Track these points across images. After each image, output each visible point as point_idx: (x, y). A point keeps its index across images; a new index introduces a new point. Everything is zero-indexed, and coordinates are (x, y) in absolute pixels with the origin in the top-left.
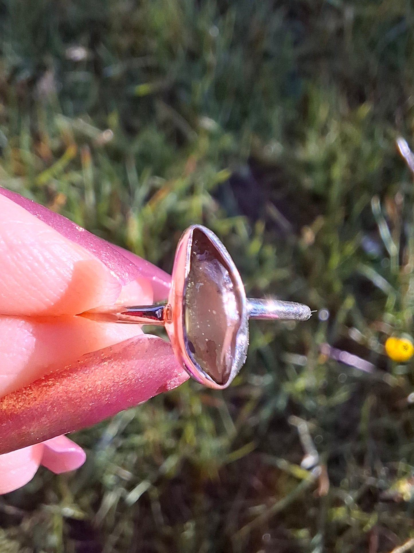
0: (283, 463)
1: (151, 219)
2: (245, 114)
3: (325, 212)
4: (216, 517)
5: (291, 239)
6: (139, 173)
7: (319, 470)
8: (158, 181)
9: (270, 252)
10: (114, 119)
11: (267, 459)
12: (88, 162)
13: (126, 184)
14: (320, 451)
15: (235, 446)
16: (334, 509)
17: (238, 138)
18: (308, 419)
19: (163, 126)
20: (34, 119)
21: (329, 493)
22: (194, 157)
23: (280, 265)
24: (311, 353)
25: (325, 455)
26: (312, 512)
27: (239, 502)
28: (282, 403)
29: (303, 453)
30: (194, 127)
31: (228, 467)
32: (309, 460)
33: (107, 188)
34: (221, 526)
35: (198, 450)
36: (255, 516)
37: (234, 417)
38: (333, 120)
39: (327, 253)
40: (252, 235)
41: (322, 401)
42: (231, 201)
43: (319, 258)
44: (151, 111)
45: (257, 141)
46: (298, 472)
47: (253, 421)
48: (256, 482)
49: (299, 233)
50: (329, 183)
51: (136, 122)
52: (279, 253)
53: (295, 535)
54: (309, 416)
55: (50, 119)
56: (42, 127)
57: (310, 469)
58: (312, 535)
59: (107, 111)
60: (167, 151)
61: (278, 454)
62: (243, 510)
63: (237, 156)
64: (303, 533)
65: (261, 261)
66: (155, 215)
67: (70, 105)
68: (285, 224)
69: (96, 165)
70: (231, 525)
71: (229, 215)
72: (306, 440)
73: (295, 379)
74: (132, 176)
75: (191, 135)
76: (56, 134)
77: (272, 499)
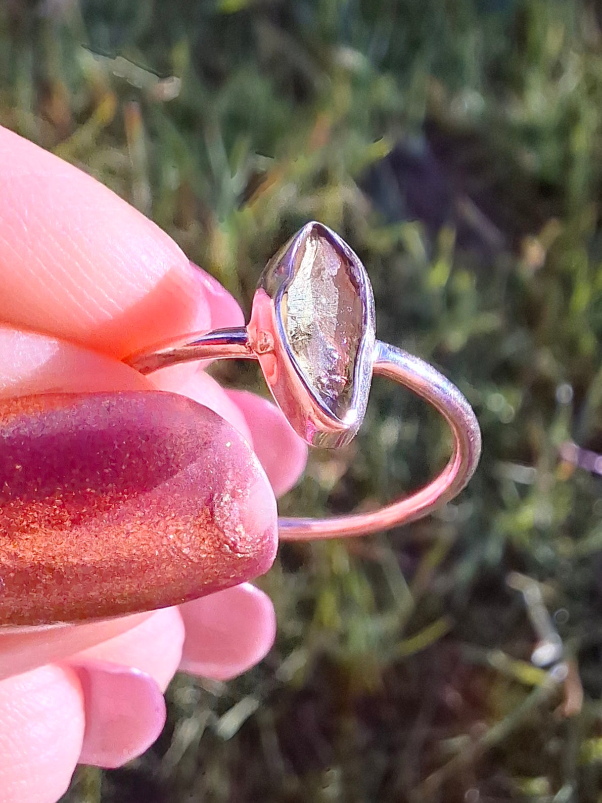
0: (498, 659)
1: (253, 230)
2: (415, 45)
3: (562, 214)
4: (380, 761)
5: (503, 262)
6: (229, 147)
7: (563, 670)
8: (262, 163)
9: (465, 283)
10: (181, 55)
11: (469, 653)
12: (136, 130)
13: (205, 168)
14: (564, 636)
15: (410, 629)
16: (592, 742)
17: (403, 84)
18: (541, 580)
19: (270, 66)
20: (41, 56)
21: (584, 709)
22: (326, 120)
23: (484, 307)
24: (544, 461)
25: (575, 641)
26: (553, 746)
27: (420, 731)
28: (493, 551)
29: (533, 639)
30: (325, 65)
31: (399, 668)
32: (546, 651)
33: (172, 177)
34: (388, 777)
35: (344, 638)
36: (452, 756)
37: (410, 575)
38: (571, 53)
39: (567, 285)
40: (433, 254)
41: (565, 548)
42: (394, 196)
43: (554, 294)
44: (247, 41)
45: (437, 91)
46: (528, 674)
47: (442, 584)
48: (452, 696)
49: (516, 250)
50: (567, 162)
51: (222, 61)
52: (482, 286)
53: (523, 789)
54: (542, 573)
55: (69, 57)
56: (55, 69)
57: (547, 667)
58: (555, 788)
59: (169, 43)
60: (279, 111)
61: (489, 644)
62: (428, 745)
63: (402, 118)
64: (538, 785)
65: (450, 299)
66: (259, 222)
67: (103, 32)
68: (491, 234)
69: (152, 134)
70: (407, 775)
71: (390, 220)
72: (539, 616)
73: (516, 508)
74: (217, 154)
75: (319, 82)
76: (80, 83)
77: (481, 725)
